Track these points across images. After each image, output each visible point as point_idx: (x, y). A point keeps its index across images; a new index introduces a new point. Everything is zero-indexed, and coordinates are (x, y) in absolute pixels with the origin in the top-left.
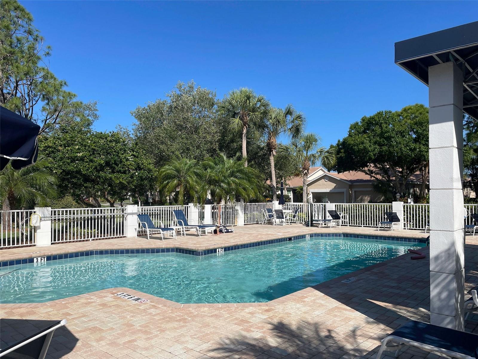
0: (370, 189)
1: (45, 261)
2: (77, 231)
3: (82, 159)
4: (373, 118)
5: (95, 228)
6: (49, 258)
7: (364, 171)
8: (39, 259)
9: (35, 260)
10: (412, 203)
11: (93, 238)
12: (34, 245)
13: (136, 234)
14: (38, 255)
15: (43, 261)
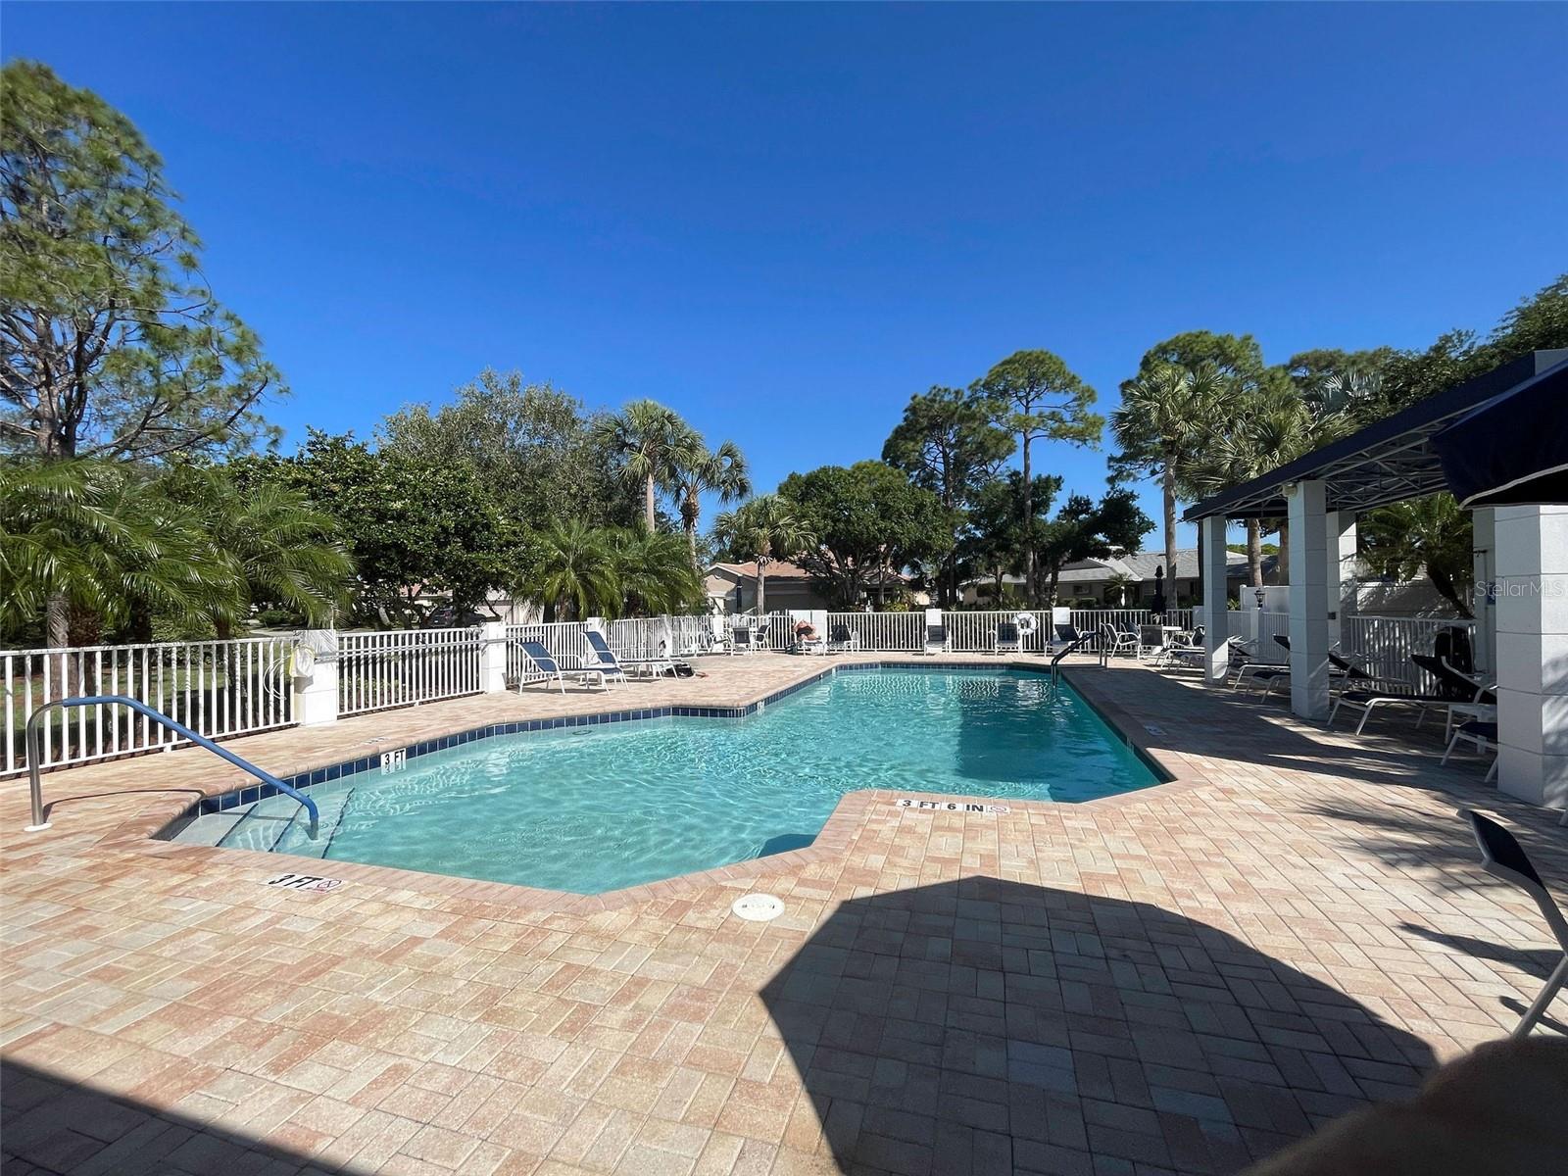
1: (402, 760)
4: (817, 477)
6: (412, 751)
8: (392, 754)
9: (383, 759)
11: (421, 699)
12: (296, 725)
13: (503, 687)
14: (391, 745)
15: (399, 759)
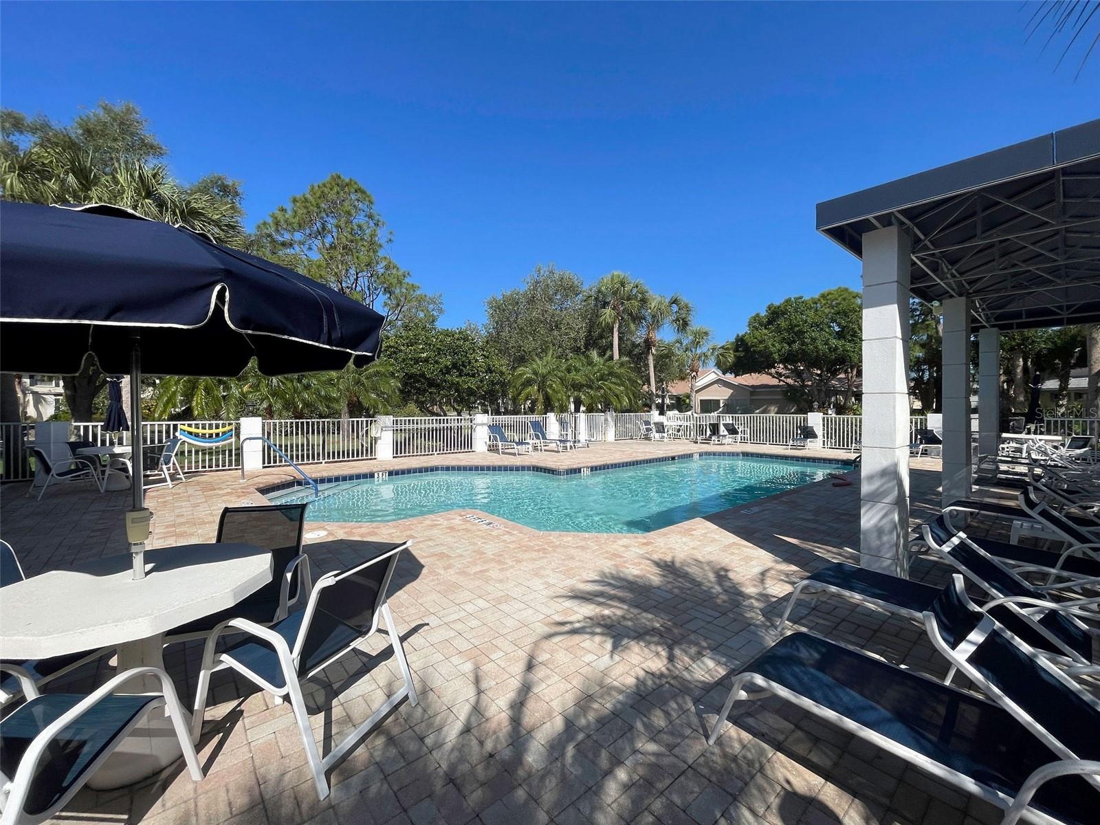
0: (780, 397)
1: (386, 477)
2: (421, 444)
3: (426, 360)
5: (440, 441)
6: (391, 473)
7: (771, 374)
8: (381, 474)
9: (376, 475)
10: (834, 415)
11: (438, 452)
12: (375, 459)
13: (486, 448)
14: (380, 469)
15: (384, 476)
